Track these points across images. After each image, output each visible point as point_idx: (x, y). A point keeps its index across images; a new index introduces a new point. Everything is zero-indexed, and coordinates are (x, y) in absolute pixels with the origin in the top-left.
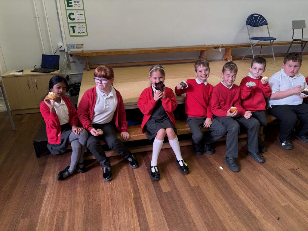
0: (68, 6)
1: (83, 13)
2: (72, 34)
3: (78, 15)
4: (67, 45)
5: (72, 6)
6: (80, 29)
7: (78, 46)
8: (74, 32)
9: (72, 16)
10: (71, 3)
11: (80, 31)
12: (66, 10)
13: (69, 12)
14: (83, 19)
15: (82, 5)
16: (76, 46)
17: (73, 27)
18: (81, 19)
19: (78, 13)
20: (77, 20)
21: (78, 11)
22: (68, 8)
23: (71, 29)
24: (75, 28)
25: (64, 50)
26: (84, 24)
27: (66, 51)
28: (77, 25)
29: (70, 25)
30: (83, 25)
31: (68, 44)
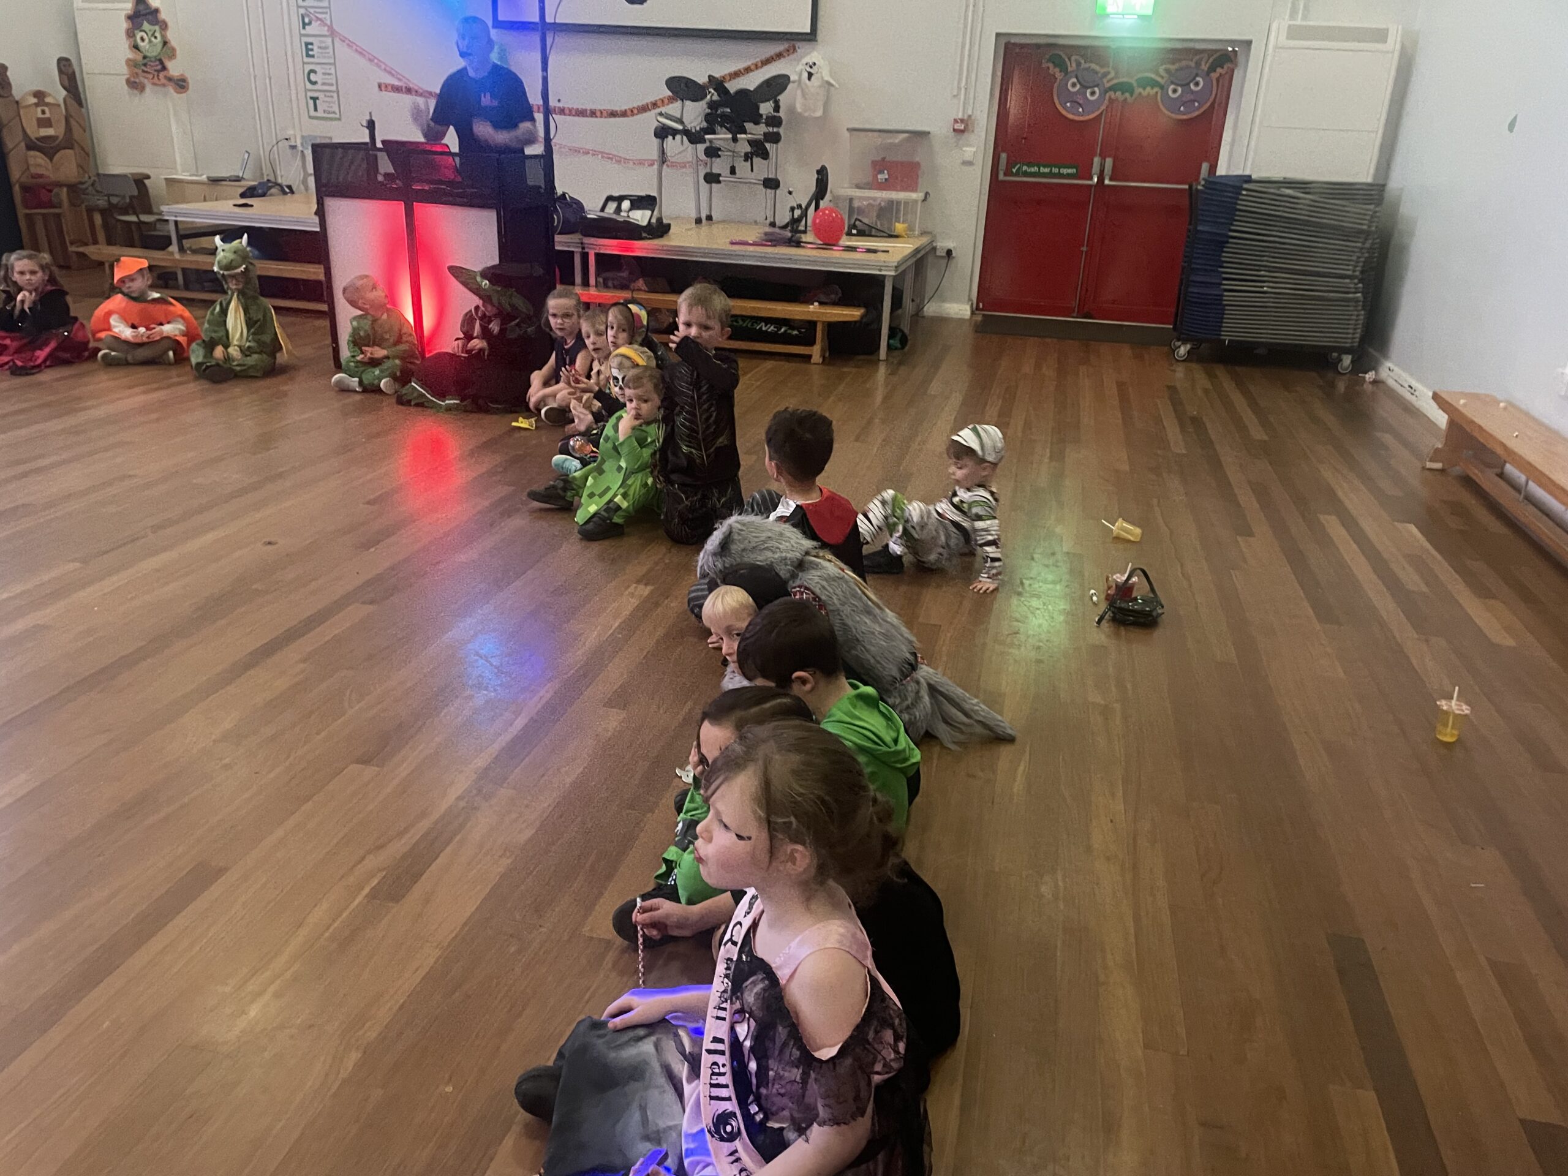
0: (308, 55)
1: (333, 71)
2: (312, 113)
3: (324, 74)
4: (304, 138)
5: (313, 56)
6: (327, 104)
8: (316, 109)
9: (313, 77)
10: (312, 50)
11: (326, 109)
12: (304, 63)
13: (308, 68)
14: (332, 85)
15: (332, 55)
17: (315, 99)
18: (328, 85)
19: (323, 71)
21: (326, 67)
22: (306, 60)
23: (311, 102)
24: (317, 101)
25: (293, 147)
26: (335, 95)
27: (300, 148)
28: (321, 95)
29: (310, 94)
30: (332, 97)
31: (304, 134)
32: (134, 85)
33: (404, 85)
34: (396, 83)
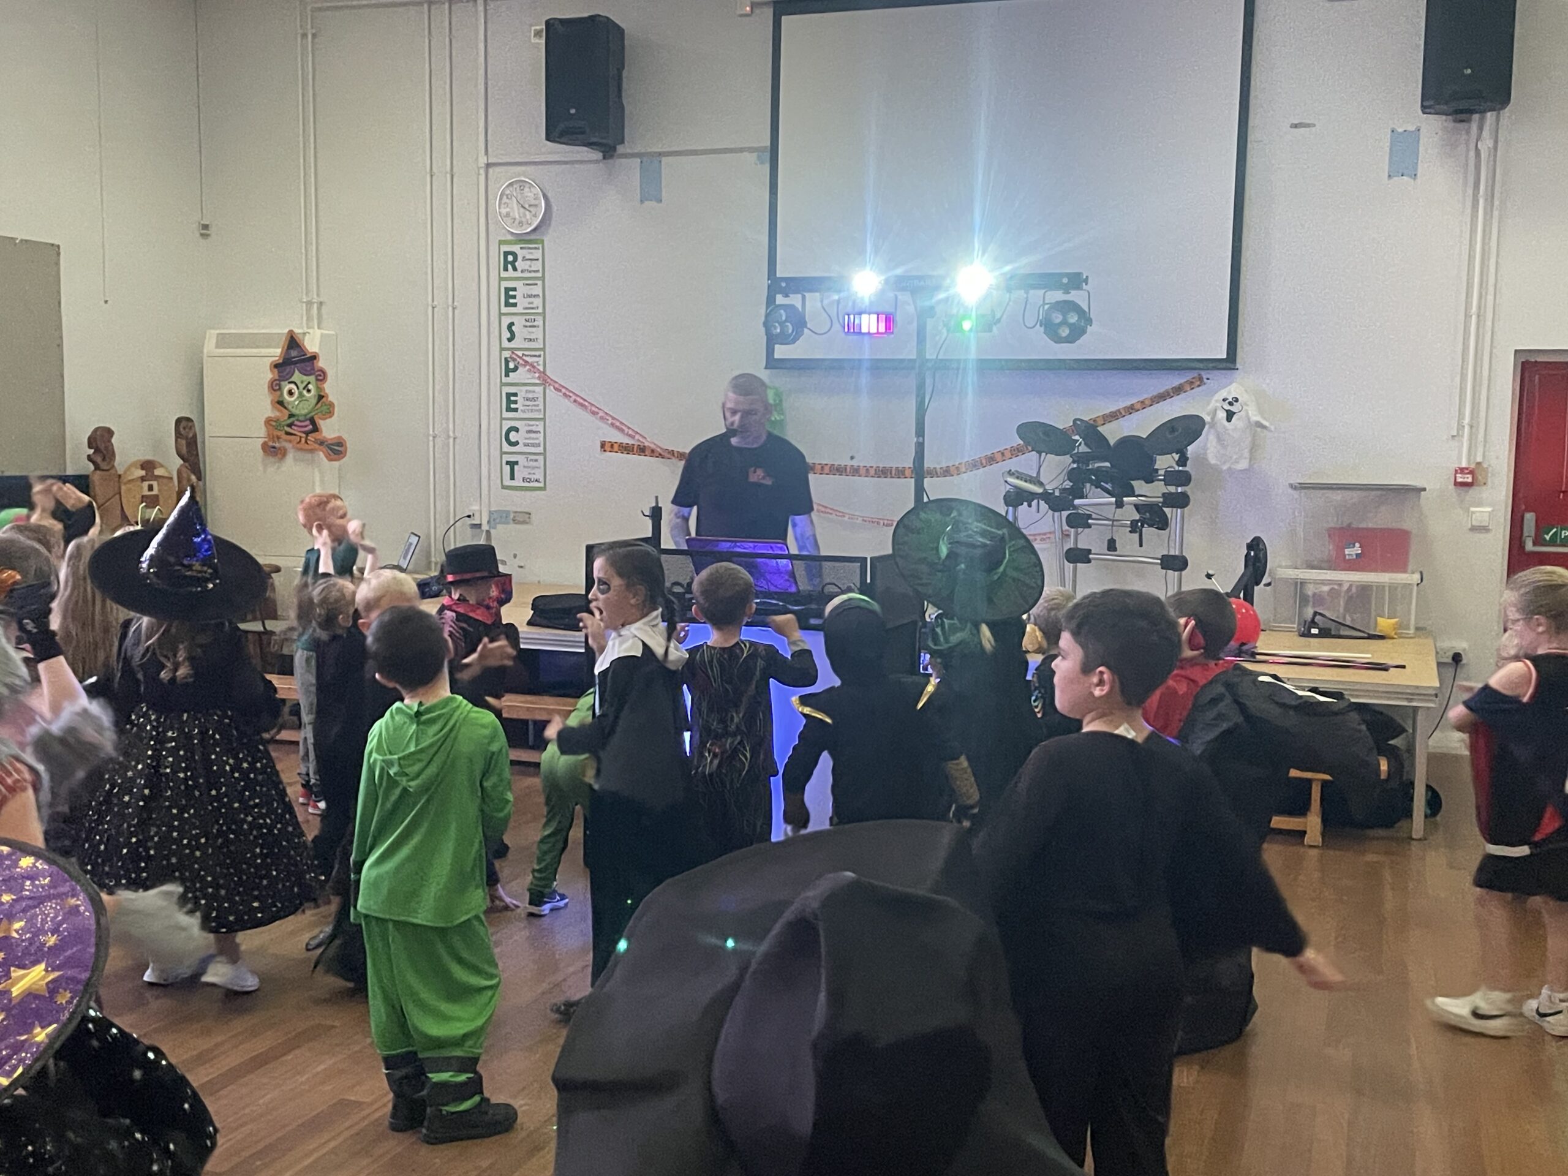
0: (509, 409)
1: (540, 428)
2: (508, 482)
3: (529, 432)
4: (491, 513)
5: (516, 410)
6: (529, 470)
7: (520, 518)
8: (512, 478)
9: (513, 436)
10: (515, 402)
11: (527, 476)
12: (502, 419)
13: (507, 425)
14: (539, 445)
15: (541, 407)
16: (512, 517)
17: (512, 464)
18: (533, 445)
19: (528, 428)
20: (526, 445)
21: (531, 423)
22: (506, 415)
23: (507, 469)
24: (516, 467)
25: (479, 526)
26: (542, 457)
27: (485, 527)
28: (521, 459)
29: (506, 458)
30: (536, 460)
31: (491, 509)
32: (273, 450)
33: (637, 443)
34: (626, 440)
